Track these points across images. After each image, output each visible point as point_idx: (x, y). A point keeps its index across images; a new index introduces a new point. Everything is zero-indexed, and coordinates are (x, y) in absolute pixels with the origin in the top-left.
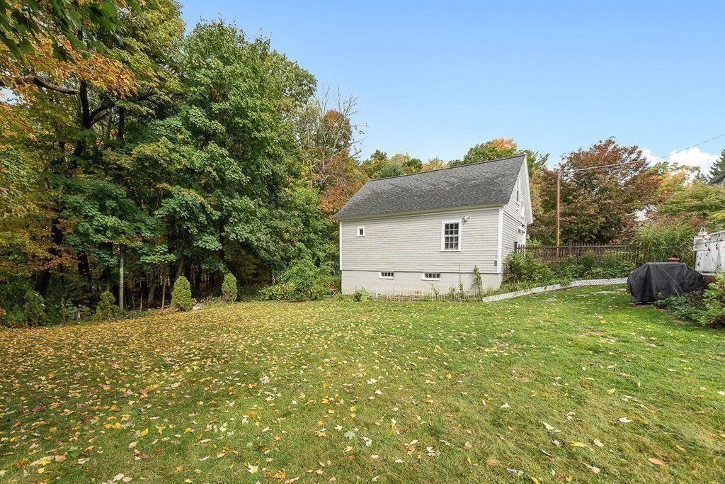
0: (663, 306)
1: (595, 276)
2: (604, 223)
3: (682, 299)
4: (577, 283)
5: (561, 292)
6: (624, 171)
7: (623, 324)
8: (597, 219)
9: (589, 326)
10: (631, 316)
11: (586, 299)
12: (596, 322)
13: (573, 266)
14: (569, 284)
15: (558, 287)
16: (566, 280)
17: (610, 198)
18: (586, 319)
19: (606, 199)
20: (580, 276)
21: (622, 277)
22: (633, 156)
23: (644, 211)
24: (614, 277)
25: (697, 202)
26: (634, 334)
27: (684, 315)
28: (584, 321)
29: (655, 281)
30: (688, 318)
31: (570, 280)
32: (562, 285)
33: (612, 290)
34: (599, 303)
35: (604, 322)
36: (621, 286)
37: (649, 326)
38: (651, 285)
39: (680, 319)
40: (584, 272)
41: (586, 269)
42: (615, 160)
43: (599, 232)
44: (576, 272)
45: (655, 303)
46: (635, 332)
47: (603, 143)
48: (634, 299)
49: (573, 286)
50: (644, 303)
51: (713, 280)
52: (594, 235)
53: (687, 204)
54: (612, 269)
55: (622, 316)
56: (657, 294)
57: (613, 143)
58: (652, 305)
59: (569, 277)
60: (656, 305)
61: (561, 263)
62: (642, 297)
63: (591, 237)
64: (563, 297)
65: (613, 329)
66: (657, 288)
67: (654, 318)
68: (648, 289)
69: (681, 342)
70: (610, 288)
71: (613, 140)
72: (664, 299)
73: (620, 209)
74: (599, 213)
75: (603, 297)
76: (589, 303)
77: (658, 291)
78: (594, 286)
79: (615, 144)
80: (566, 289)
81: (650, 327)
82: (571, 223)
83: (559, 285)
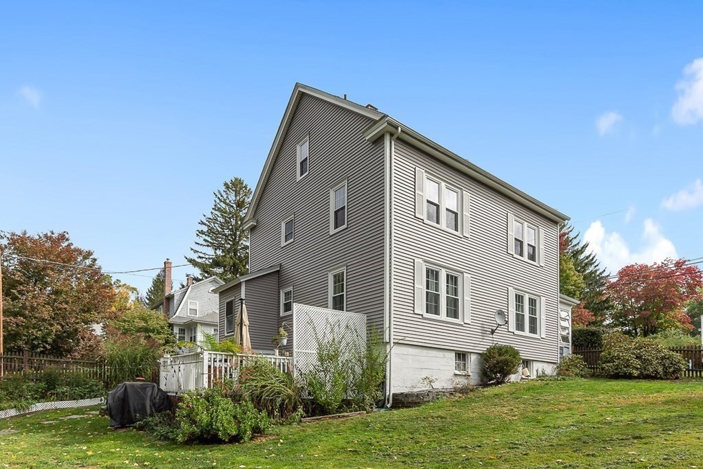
0: (141, 428)
1: (61, 397)
2: (60, 331)
3: (157, 419)
4: (39, 406)
5: (19, 420)
6: (79, 276)
7: (112, 453)
8: (52, 325)
9: (76, 462)
10: (116, 442)
11: (56, 427)
12: (81, 455)
13: (32, 384)
14: (28, 409)
15: (13, 412)
16: (24, 403)
17: (67, 303)
18: (68, 452)
19: (61, 303)
20: (42, 397)
21: (91, 398)
22: (88, 262)
23: (101, 324)
24: (82, 398)
25: (143, 324)
26: (127, 462)
27: (162, 435)
28: (66, 456)
29: (133, 402)
30: (166, 438)
31: (28, 403)
32: (19, 410)
33: (84, 414)
34: (74, 431)
35: (90, 453)
36: (92, 408)
37: (137, 451)
38: (129, 406)
39: (160, 439)
40: (46, 391)
41: (49, 389)
42: (69, 260)
43: (54, 341)
44: (37, 391)
45: (135, 425)
46: (127, 459)
47: (56, 235)
48: (114, 423)
49: (34, 410)
50: (123, 426)
51: (181, 399)
52: (49, 344)
53: (137, 324)
54: (80, 389)
55: (108, 445)
56: (135, 416)
57: (67, 240)
58: (131, 428)
59: (27, 399)
60: (135, 427)
61: (15, 379)
62: (121, 419)
63: (44, 347)
64: (24, 426)
65: (104, 460)
66: (135, 409)
67: (137, 441)
68: (126, 410)
69: (170, 463)
70: (79, 411)
71: (67, 236)
72: (141, 420)
73: (77, 318)
74: (54, 318)
75: (76, 422)
76: (62, 431)
77: (135, 412)
78: (61, 410)
79: (70, 242)
80: (25, 415)
81: (139, 452)
82: (17, 325)
83: (14, 410)
